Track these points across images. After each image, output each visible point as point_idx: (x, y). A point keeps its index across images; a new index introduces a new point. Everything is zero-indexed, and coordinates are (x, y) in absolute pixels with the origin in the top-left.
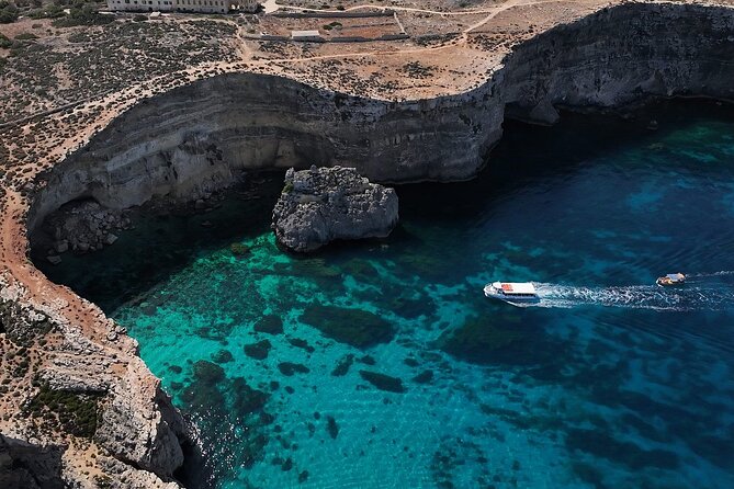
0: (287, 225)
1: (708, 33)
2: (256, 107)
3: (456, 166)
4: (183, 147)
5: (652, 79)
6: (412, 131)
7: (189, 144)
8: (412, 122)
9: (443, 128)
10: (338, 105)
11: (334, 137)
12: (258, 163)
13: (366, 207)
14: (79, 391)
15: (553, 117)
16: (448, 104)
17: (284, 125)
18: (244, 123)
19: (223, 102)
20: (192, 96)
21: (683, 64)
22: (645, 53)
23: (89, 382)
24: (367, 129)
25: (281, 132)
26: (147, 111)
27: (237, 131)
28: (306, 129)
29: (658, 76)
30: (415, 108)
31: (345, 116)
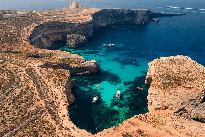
0: (71, 44)
1: (115, 13)
2: (53, 28)
3: (90, 35)
4: (42, 37)
5: (110, 22)
6: (83, 28)
7: (43, 36)
8: (82, 27)
9: (87, 27)
10: (70, 25)
11: (70, 31)
12: (55, 40)
13: (83, 39)
14: (65, 59)
15: (99, 28)
16: (88, 23)
17: (59, 31)
18: (51, 32)
19: (47, 28)
20: (43, 26)
21: (113, 19)
22: (108, 17)
23: (67, 57)
24: (76, 29)
25: (58, 33)
26: (36, 29)
27: (50, 34)
28: (64, 31)
29: (111, 21)
30: (83, 24)
31: (71, 27)
